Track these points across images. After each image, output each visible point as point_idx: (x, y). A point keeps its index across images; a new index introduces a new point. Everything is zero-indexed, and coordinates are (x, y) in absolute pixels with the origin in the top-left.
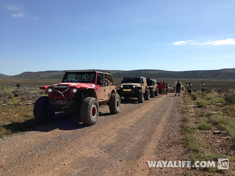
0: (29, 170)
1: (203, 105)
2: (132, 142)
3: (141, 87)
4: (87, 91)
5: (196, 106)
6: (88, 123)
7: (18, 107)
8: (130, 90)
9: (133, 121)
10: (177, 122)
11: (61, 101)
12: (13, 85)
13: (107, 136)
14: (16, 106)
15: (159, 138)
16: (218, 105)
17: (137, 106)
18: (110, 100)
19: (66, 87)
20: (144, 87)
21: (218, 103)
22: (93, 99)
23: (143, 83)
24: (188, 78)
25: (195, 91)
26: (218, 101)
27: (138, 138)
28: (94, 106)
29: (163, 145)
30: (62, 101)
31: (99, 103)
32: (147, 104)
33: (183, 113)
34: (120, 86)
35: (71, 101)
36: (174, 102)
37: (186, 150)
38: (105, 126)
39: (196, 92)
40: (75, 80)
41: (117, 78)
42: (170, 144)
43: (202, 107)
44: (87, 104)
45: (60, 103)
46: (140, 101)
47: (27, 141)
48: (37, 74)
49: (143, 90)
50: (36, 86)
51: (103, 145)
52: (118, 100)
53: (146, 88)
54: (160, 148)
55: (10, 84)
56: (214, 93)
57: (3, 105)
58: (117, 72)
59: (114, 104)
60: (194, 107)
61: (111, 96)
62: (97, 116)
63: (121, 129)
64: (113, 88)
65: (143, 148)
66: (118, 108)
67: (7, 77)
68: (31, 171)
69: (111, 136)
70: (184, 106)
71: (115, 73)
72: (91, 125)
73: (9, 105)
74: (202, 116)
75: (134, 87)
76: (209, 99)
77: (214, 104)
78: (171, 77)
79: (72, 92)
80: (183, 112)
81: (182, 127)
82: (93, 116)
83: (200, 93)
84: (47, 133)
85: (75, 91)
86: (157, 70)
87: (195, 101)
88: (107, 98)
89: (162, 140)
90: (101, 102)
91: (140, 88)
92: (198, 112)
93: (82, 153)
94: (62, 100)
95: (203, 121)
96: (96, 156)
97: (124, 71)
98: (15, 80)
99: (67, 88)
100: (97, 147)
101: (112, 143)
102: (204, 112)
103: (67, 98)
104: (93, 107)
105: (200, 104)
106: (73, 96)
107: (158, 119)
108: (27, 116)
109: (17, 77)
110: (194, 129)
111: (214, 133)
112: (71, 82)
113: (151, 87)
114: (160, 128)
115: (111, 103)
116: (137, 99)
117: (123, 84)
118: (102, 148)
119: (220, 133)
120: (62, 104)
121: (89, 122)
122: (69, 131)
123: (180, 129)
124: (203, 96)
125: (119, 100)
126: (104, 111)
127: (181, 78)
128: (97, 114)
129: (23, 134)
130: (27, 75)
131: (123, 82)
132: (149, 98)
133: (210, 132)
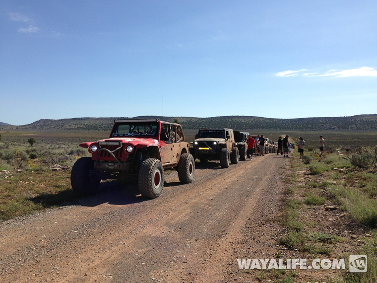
0: (80, 250)
1: (319, 170)
2: (212, 220)
3: (225, 144)
4: (146, 149)
5: (309, 172)
6: (149, 196)
7: (41, 174)
8: (208, 149)
9: (213, 193)
10: (277, 194)
11: (110, 164)
12: (22, 141)
13: (177, 212)
14: (39, 172)
15: (249, 215)
16: (340, 172)
17: (220, 173)
18: (179, 163)
19: (117, 144)
20: (230, 143)
21: (342, 168)
22: (156, 161)
23: (228, 137)
24: (301, 129)
25: (310, 150)
26: (342, 165)
27: (219, 215)
28: (157, 171)
29: (253, 223)
30: (113, 164)
31: (164, 166)
32: (235, 169)
33: (287, 183)
34: (194, 142)
35: (125, 164)
36: (275, 166)
37: (284, 228)
38: (173, 199)
39: (312, 152)
40: (129, 134)
41: (187, 130)
42: (263, 222)
43: (316, 174)
44: (148, 168)
45: (109, 167)
46: (224, 166)
47: (68, 217)
48: (60, 122)
49: (229, 150)
50: (59, 142)
51: (172, 222)
52: (191, 163)
53: (234, 145)
54: (249, 226)
55: (18, 140)
56: (339, 154)
57: (19, 170)
58: (188, 120)
59: (185, 169)
60: (305, 174)
61: (181, 157)
62: (161, 185)
63: (197, 203)
64: (184, 145)
65: (226, 226)
66: (191, 175)
67: (12, 127)
68: (83, 251)
69: (182, 213)
70: (290, 173)
71: (185, 121)
72: (153, 199)
73: (27, 170)
74: (315, 187)
75: (215, 143)
76: (329, 163)
77: (335, 170)
78: (274, 128)
79: (127, 151)
80: (288, 181)
81: (283, 200)
82: (156, 185)
83: (317, 154)
84: (93, 208)
85: (130, 149)
86: (251, 117)
87: (308, 166)
88: (174, 160)
89: (253, 217)
90: (167, 166)
91: (224, 146)
92: (309, 181)
93: (144, 231)
94: (112, 162)
95: (315, 194)
96: (164, 235)
97: (200, 118)
98: (25, 133)
99: (119, 146)
100: (164, 225)
101: (185, 221)
102: (318, 181)
103: (119, 159)
104: (155, 173)
105: (314, 169)
106: (127, 157)
107: (249, 190)
108: (58, 187)
109: (27, 128)
110: (300, 204)
111: (327, 209)
112: (124, 136)
113: (241, 143)
114: (251, 202)
115: (180, 167)
116: (219, 162)
117: (198, 140)
118: (171, 226)
119: (335, 209)
120: (112, 168)
121: (151, 193)
122: (123, 206)
123: (279, 204)
124: (321, 159)
125: (193, 163)
126: (170, 179)
127: (291, 129)
128: (162, 182)
129: (59, 209)
130: (44, 124)
131: (198, 136)
132: (238, 160)
133: (322, 208)
